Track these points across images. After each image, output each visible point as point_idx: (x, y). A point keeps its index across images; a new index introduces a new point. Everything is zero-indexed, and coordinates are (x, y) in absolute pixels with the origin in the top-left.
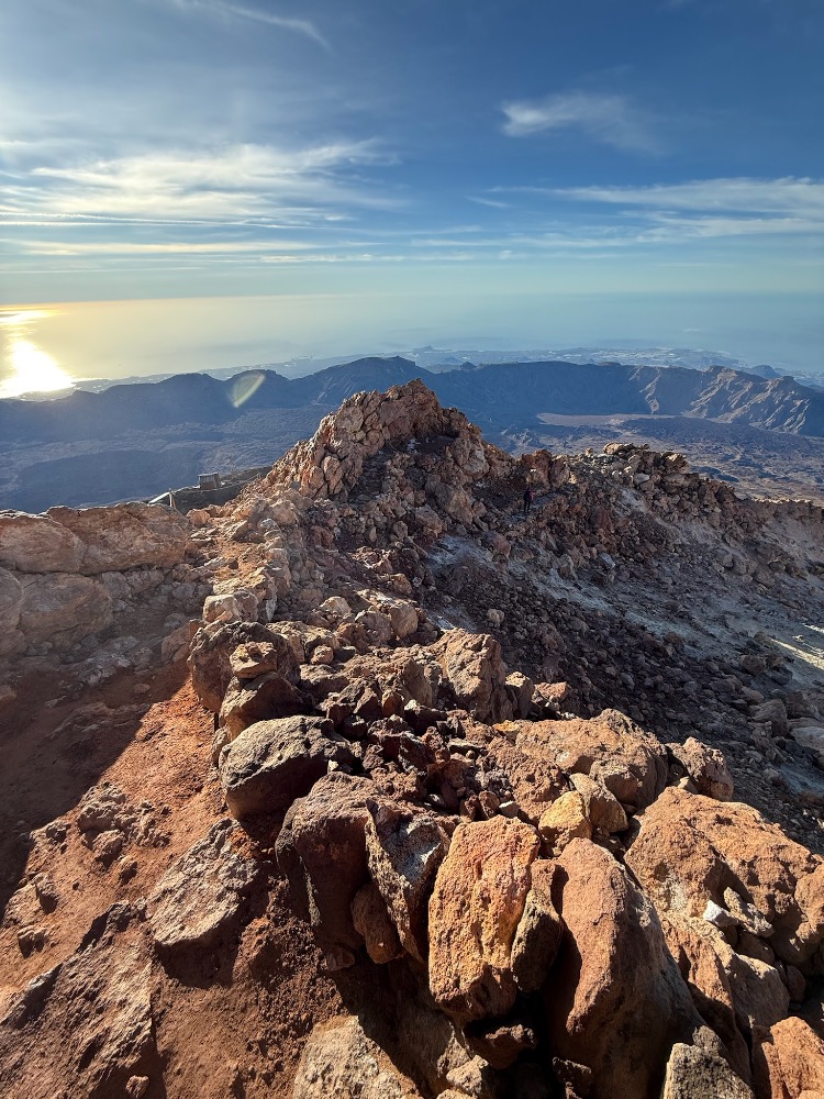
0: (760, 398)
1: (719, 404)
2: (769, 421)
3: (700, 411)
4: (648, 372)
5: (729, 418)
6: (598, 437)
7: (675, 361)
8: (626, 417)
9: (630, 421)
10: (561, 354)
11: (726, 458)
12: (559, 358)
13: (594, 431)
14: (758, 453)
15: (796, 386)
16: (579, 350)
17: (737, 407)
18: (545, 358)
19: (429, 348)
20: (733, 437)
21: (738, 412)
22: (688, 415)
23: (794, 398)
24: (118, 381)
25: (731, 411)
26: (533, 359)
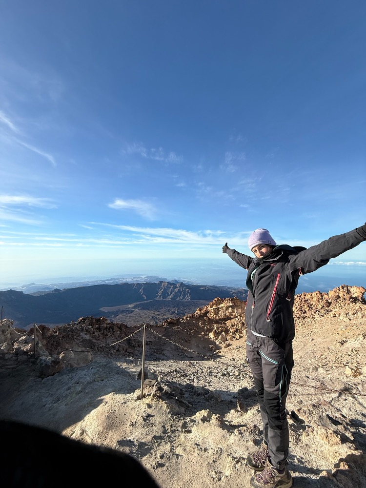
0: (176, 290)
1: (165, 294)
2: (181, 297)
3: (160, 297)
4: (139, 285)
5: (169, 298)
6: (125, 314)
7: (148, 281)
8: (135, 304)
9: (137, 305)
10: (104, 281)
11: (173, 313)
12: (103, 283)
13: (123, 312)
14: (182, 309)
15: (185, 285)
16: (112, 279)
17: (171, 293)
18: (96, 284)
20: (173, 304)
21: (171, 295)
22: (157, 299)
23: (185, 289)
25: (169, 295)
26: (91, 284)
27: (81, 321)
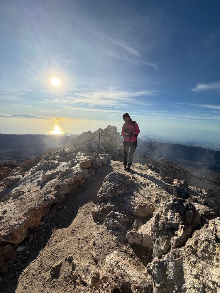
9: (205, 164)
19: (146, 137)
24: (73, 134)
27: (162, 160)
